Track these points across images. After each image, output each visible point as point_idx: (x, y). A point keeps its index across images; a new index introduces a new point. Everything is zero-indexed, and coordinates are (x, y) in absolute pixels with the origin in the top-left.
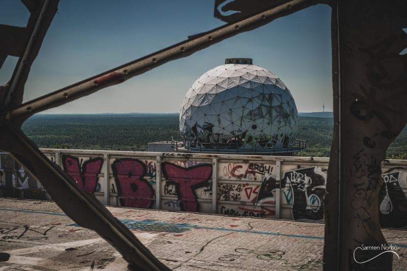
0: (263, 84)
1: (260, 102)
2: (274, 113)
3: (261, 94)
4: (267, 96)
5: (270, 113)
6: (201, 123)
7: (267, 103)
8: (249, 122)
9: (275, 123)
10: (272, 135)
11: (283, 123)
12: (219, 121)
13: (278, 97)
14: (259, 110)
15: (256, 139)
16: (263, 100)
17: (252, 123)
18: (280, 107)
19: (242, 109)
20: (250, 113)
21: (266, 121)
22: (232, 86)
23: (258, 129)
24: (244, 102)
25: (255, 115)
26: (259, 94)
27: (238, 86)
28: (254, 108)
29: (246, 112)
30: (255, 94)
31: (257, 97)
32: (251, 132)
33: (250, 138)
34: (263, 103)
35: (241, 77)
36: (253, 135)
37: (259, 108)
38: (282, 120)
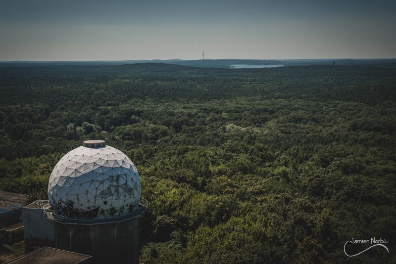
0: (112, 168)
1: (109, 183)
2: (121, 190)
3: (110, 177)
4: (115, 178)
5: (117, 191)
6: (65, 200)
7: (115, 184)
8: (101, 199)
9: (122, 198)
10: (120, 206)
11: (128, 197)
12: (78, 199)
13: (124, 176)
14: (109, 190)
15: (107, 211)
16: (112, 182)
17: (104, 200)
18: (126, 184)
19: (95, 190)
20: (102, 193)
21: (114, 197)
22: (88, 171)
23: (108, 204)
24: (97, 184)
25: (105, 194)
26: (109, 177)
27: (92, 171)
28: (105, 189)
29: (99, 192)
30: (106, 177)
31: (107, 179)
32: (103, 207)
33: (103, 212)
34: (112, 184)
35: (95, 163)
36: (104, 208)
37: (109, 188)
38: (127, 194)
